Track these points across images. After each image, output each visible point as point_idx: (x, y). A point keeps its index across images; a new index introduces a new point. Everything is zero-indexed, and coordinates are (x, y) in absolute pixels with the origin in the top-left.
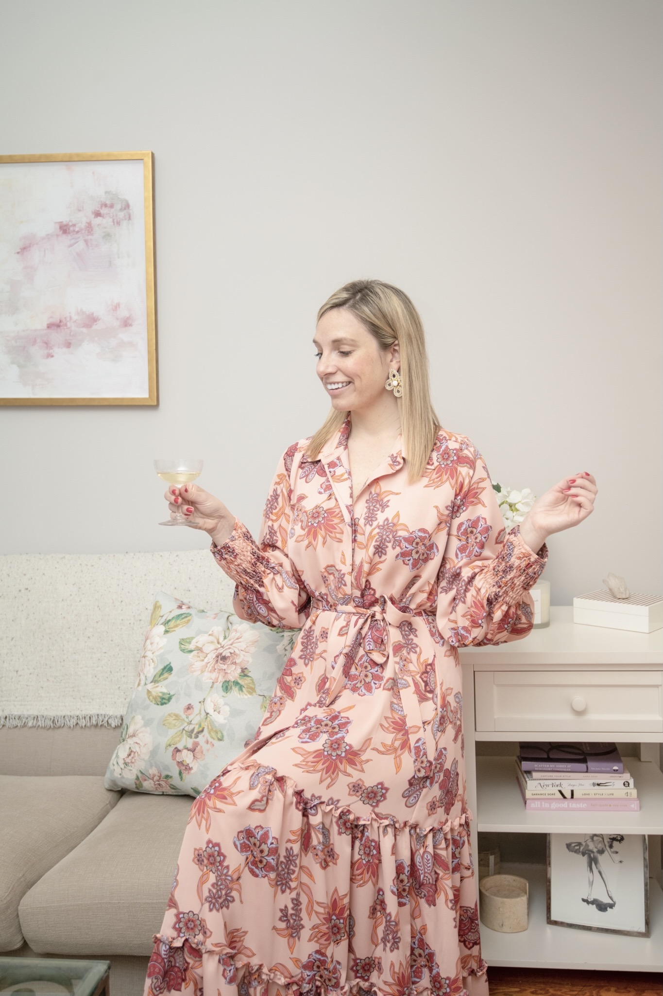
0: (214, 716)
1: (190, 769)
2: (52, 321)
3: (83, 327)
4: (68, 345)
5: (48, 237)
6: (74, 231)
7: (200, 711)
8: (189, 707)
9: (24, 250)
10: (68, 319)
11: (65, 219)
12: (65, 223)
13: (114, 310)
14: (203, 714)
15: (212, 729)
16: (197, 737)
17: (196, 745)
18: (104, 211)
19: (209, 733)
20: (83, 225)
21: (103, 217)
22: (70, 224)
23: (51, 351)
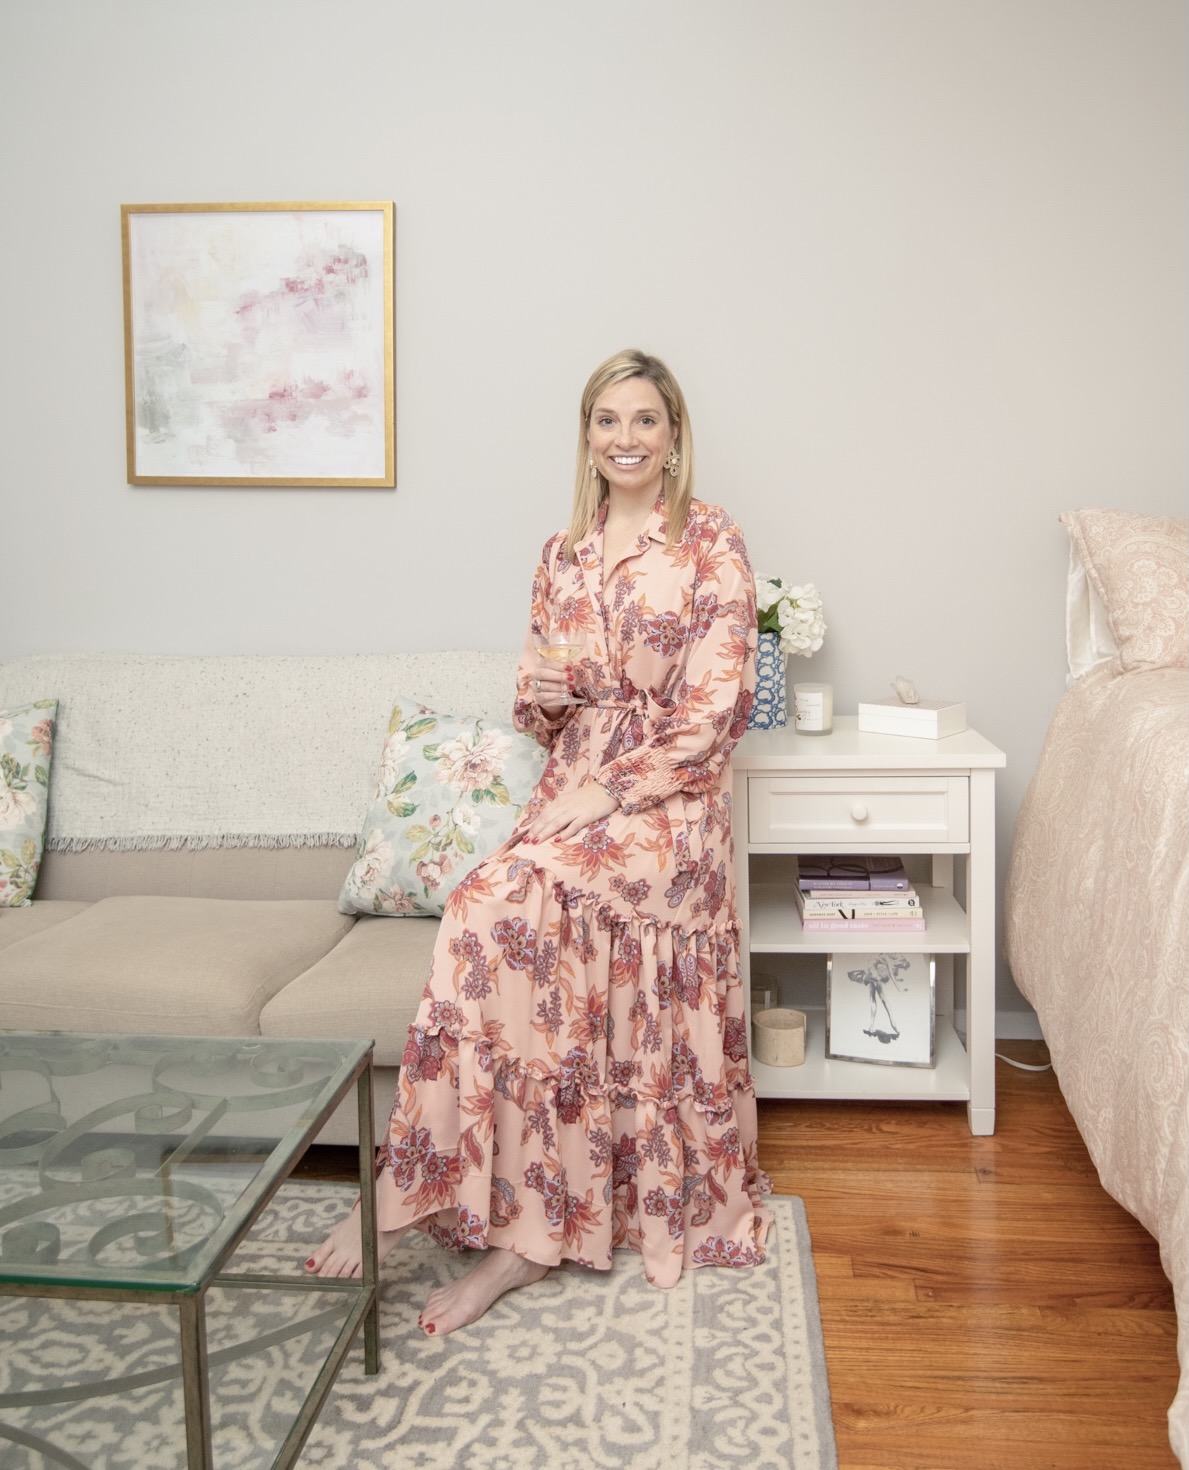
0: (464, 827)
1: (437, 884)
2: (275, 390)
3: (311, 397)
4: (293, 417)
5: (273, 295)
6: (303, 289)
7: (448, 821)
8: (436, 818)
9: (245, 309)
10: (294, 388)
11: (292, 275)
12: (292, 280)
13: (346, 379)
14: (452, 825)
15: (461, 841)
16: (444, 849)
17: (444, 858)
18: (337, 267)
19: (458, 845)
20: (313, 283)
21: (336, 273)
22: (298, 281)
23: (273, 424)
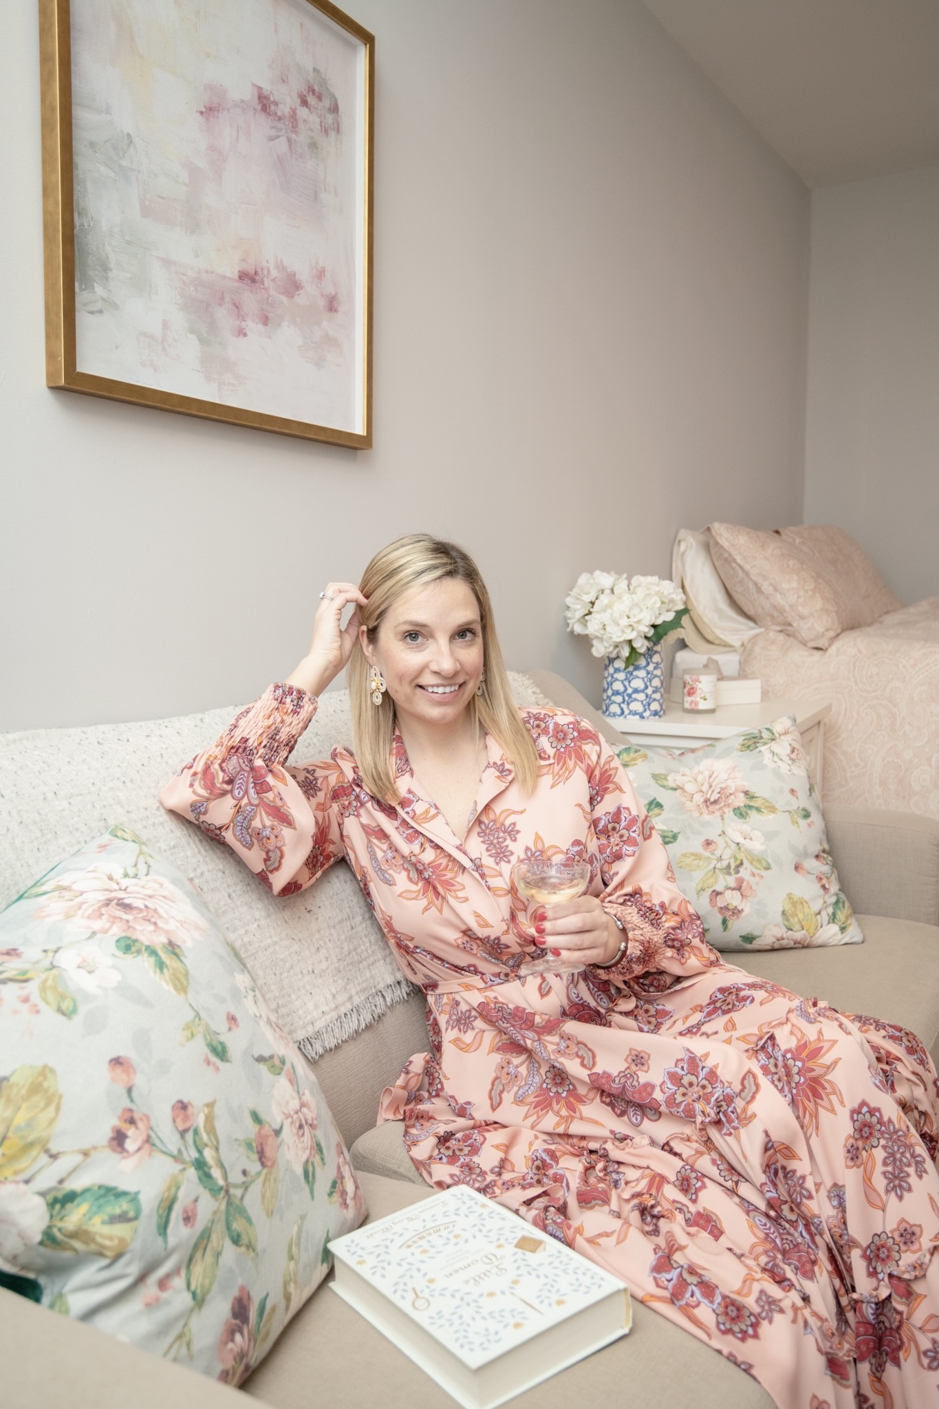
0: (747, 844)
1: (740, 912)
2: (245, 267)
3: (283, 294)
4: (265, 320)
5: (244, 106)
6: (275, 114)
7: (727, 843)
8: (708, 843)
9: (210, 111)
10: (266, 273)
11: (267, 86)
12: (265, 92)
13: (319, 278)
14: (733, 846)
15: (753, 859)
16: (737, 872)
17: (740, 881)
18: (311, 100)
19: (751, 863)
20: (287, 111)
21: (309, 109)
22: (272, 99)
23: (242, 325)
